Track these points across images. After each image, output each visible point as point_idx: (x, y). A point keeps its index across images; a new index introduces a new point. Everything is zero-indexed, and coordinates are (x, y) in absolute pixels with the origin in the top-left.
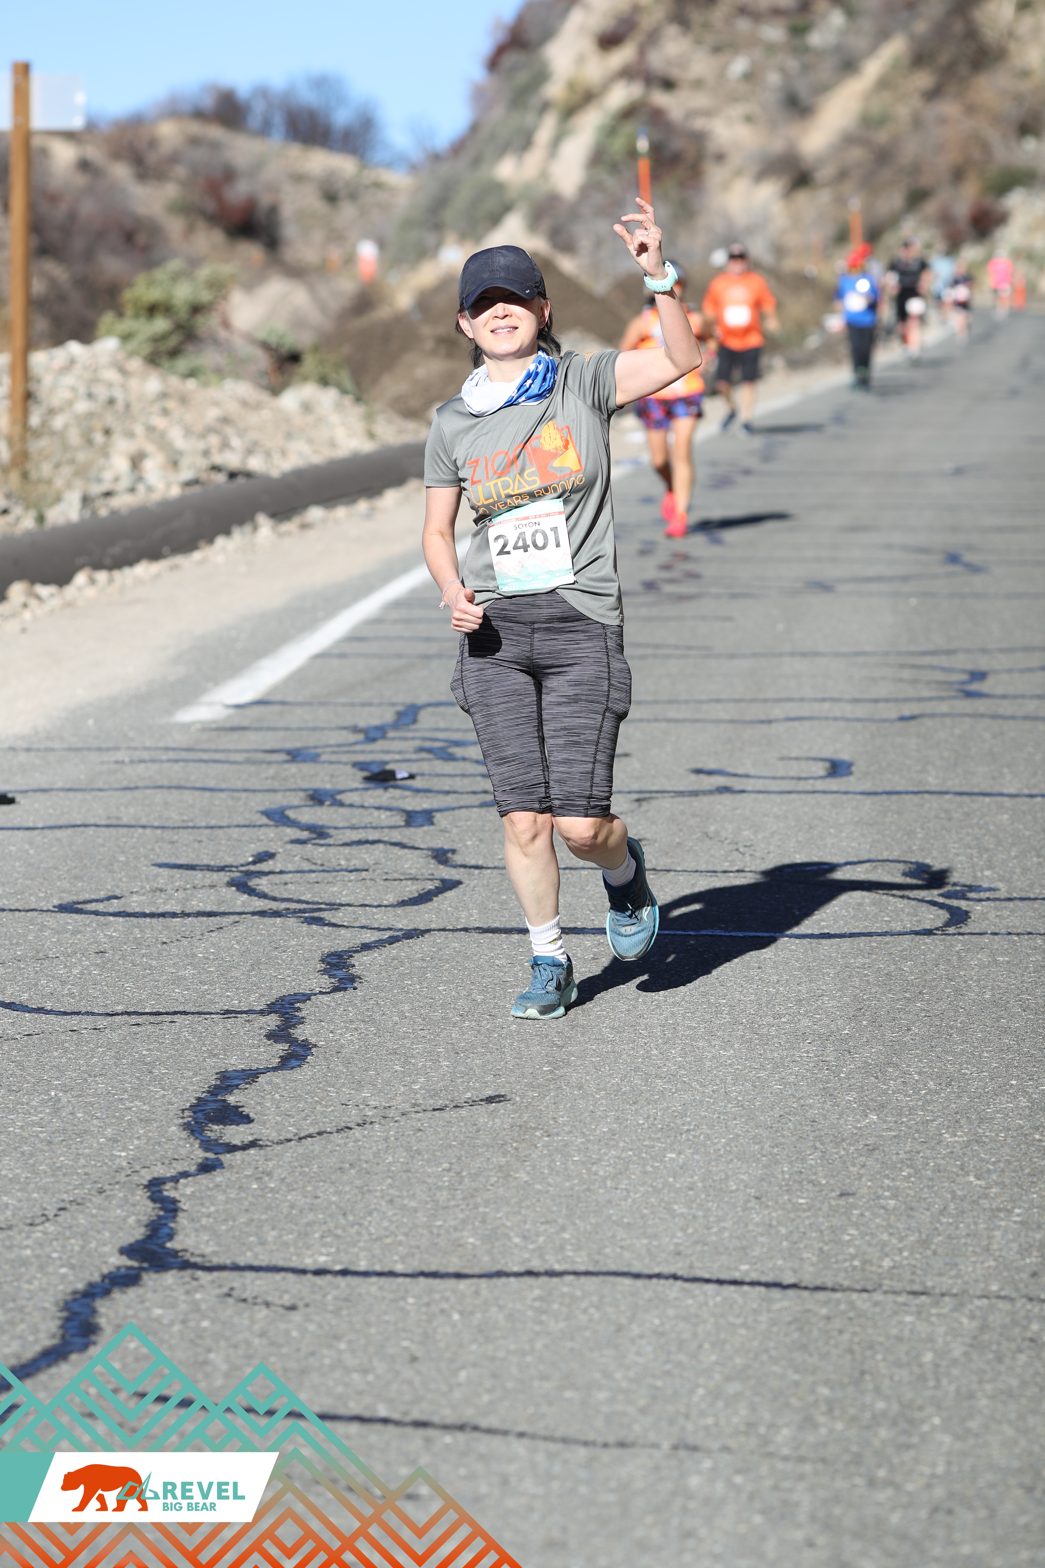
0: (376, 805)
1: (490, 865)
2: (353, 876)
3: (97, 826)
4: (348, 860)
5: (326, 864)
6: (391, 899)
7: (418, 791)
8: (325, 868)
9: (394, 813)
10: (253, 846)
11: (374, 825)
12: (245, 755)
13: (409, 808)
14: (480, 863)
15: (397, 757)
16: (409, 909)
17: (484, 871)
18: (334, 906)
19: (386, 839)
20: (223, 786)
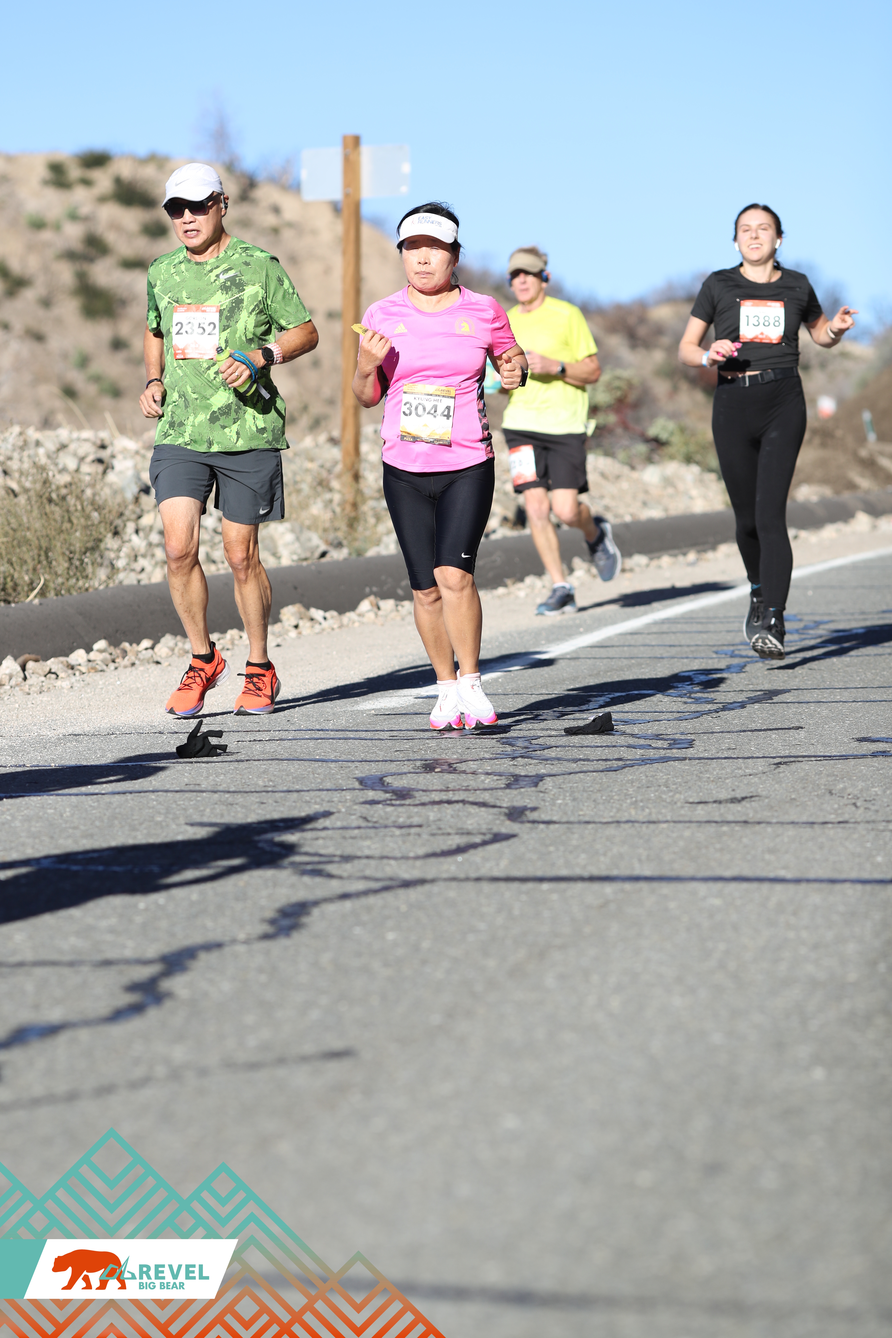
0: (490, 771)
1: (564, 820)
2: (397, 832)
3: (167, 791)
4: (409, 817)
5: (381, 821)
6: (421, 851)
7: (547, 760)
8: (377, 825)
9: (504, 777)
10: (317, 807)
11: (470, 788)
12: (395, 733)
13: (522, 774)
14: (555, 818)
15: (553, 733)
16: (433, 860)
17: (552, 827)
18: (347, 859)
19: (471, 799)
20: (344, 757)
